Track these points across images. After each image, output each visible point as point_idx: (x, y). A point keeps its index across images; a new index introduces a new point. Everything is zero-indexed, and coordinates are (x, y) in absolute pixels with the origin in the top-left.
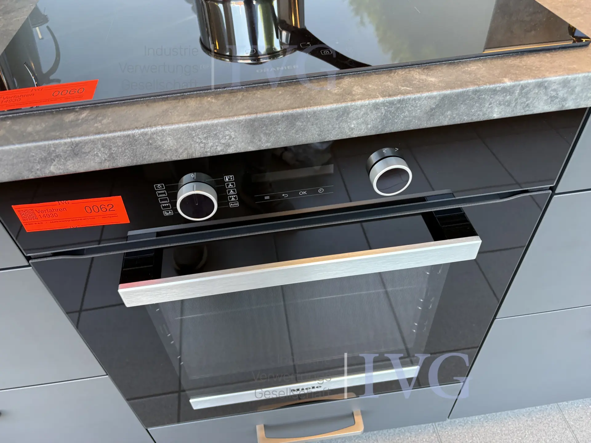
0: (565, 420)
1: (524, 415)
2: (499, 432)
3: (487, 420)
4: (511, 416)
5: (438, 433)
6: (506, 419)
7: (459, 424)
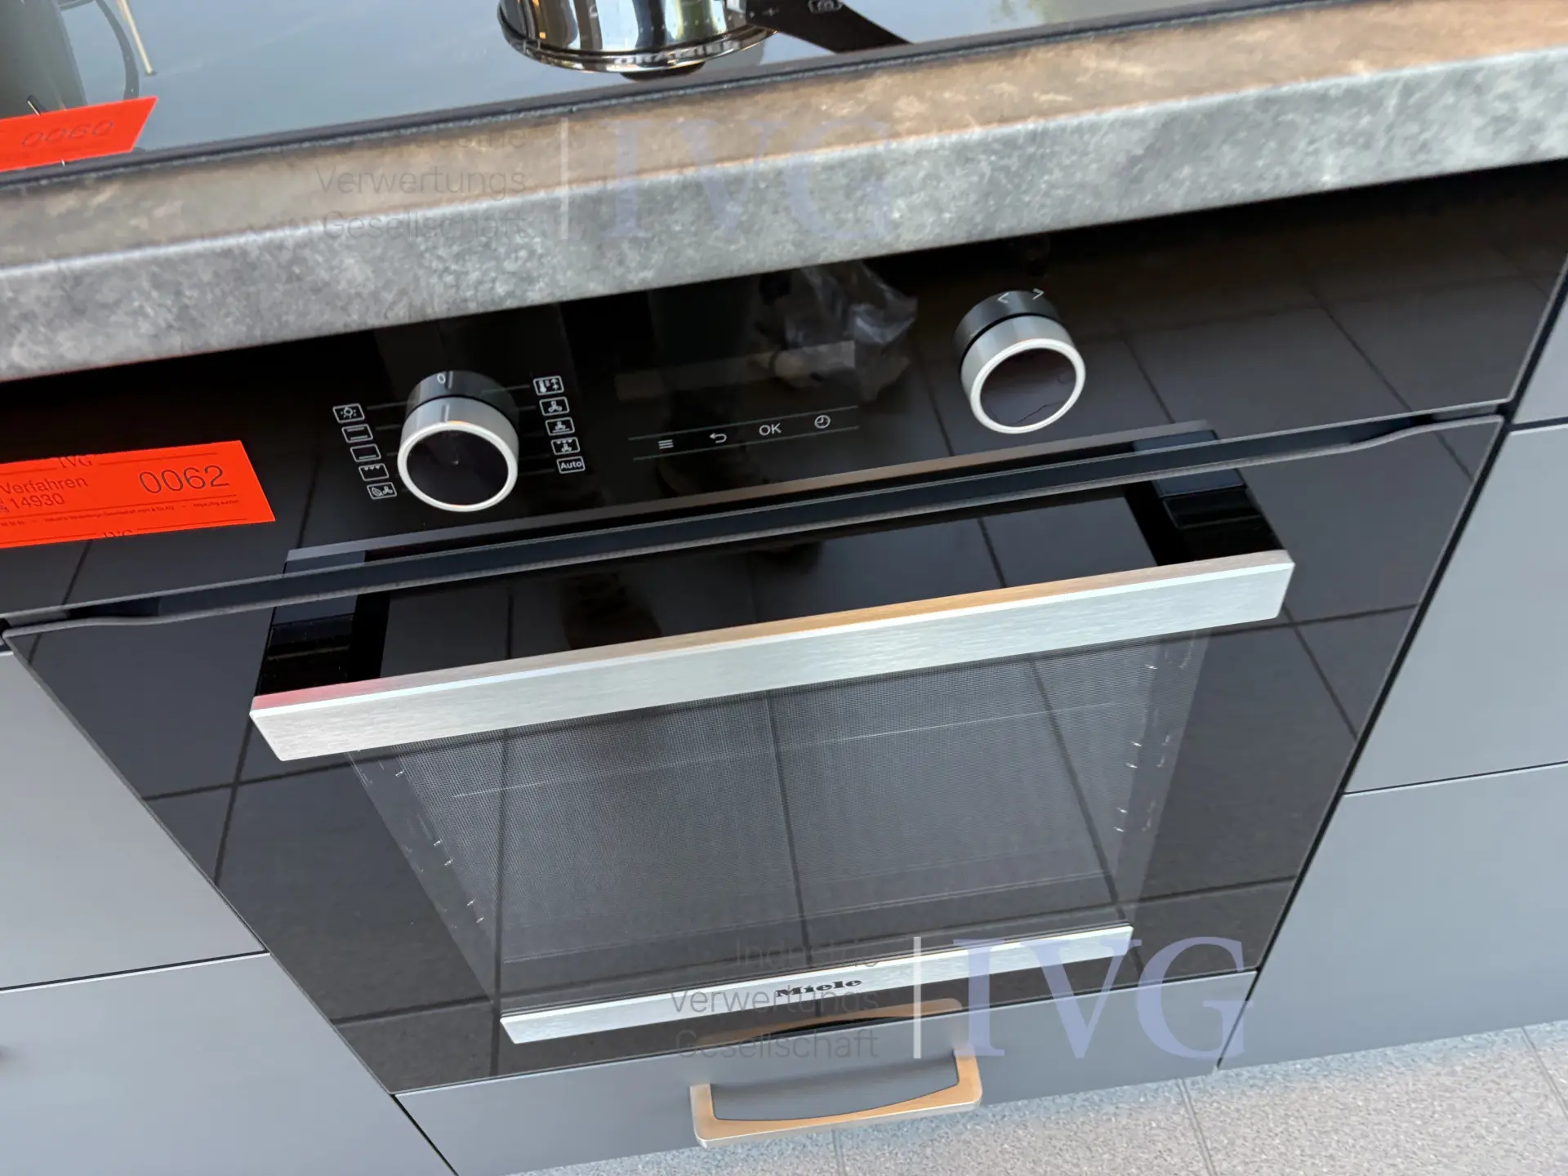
0: (1544, 1073)
1: (1429, 1060)
2: (1360, 1103)
3: (1326, 1073)
4: (1393, 1061)
5: (1192, 1107)
6: (1380, 1069)
7: (1251, 1082)
